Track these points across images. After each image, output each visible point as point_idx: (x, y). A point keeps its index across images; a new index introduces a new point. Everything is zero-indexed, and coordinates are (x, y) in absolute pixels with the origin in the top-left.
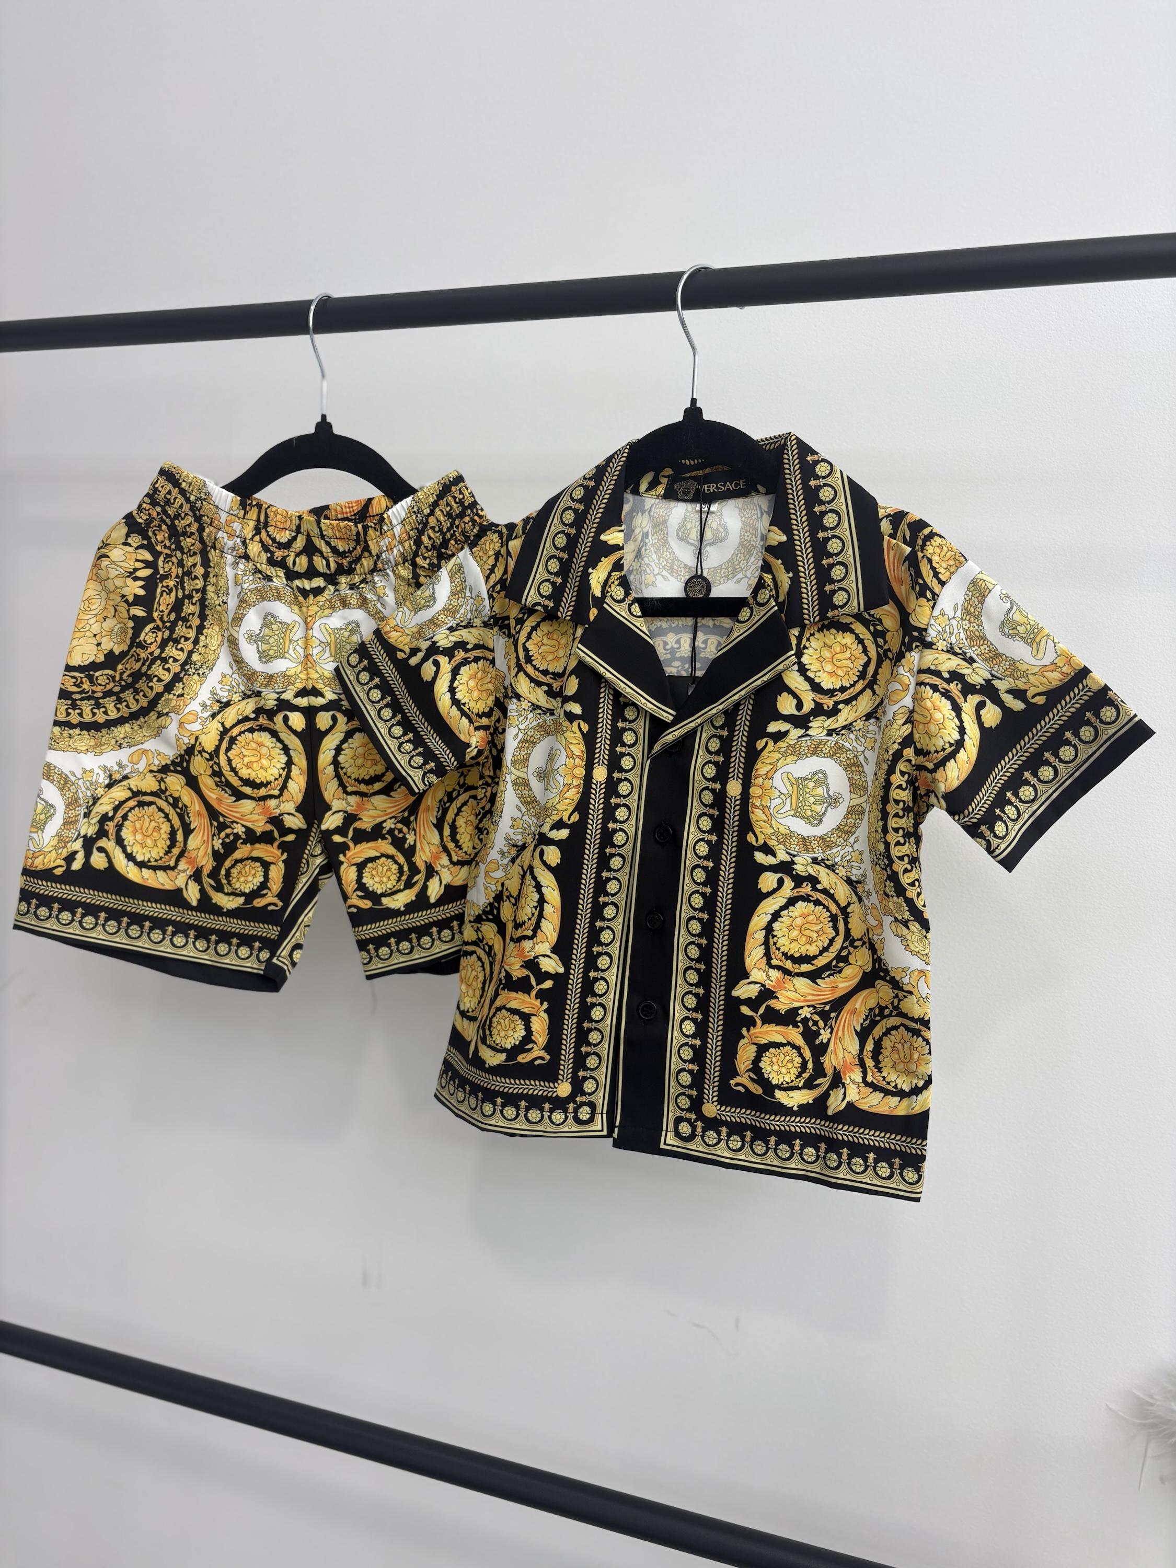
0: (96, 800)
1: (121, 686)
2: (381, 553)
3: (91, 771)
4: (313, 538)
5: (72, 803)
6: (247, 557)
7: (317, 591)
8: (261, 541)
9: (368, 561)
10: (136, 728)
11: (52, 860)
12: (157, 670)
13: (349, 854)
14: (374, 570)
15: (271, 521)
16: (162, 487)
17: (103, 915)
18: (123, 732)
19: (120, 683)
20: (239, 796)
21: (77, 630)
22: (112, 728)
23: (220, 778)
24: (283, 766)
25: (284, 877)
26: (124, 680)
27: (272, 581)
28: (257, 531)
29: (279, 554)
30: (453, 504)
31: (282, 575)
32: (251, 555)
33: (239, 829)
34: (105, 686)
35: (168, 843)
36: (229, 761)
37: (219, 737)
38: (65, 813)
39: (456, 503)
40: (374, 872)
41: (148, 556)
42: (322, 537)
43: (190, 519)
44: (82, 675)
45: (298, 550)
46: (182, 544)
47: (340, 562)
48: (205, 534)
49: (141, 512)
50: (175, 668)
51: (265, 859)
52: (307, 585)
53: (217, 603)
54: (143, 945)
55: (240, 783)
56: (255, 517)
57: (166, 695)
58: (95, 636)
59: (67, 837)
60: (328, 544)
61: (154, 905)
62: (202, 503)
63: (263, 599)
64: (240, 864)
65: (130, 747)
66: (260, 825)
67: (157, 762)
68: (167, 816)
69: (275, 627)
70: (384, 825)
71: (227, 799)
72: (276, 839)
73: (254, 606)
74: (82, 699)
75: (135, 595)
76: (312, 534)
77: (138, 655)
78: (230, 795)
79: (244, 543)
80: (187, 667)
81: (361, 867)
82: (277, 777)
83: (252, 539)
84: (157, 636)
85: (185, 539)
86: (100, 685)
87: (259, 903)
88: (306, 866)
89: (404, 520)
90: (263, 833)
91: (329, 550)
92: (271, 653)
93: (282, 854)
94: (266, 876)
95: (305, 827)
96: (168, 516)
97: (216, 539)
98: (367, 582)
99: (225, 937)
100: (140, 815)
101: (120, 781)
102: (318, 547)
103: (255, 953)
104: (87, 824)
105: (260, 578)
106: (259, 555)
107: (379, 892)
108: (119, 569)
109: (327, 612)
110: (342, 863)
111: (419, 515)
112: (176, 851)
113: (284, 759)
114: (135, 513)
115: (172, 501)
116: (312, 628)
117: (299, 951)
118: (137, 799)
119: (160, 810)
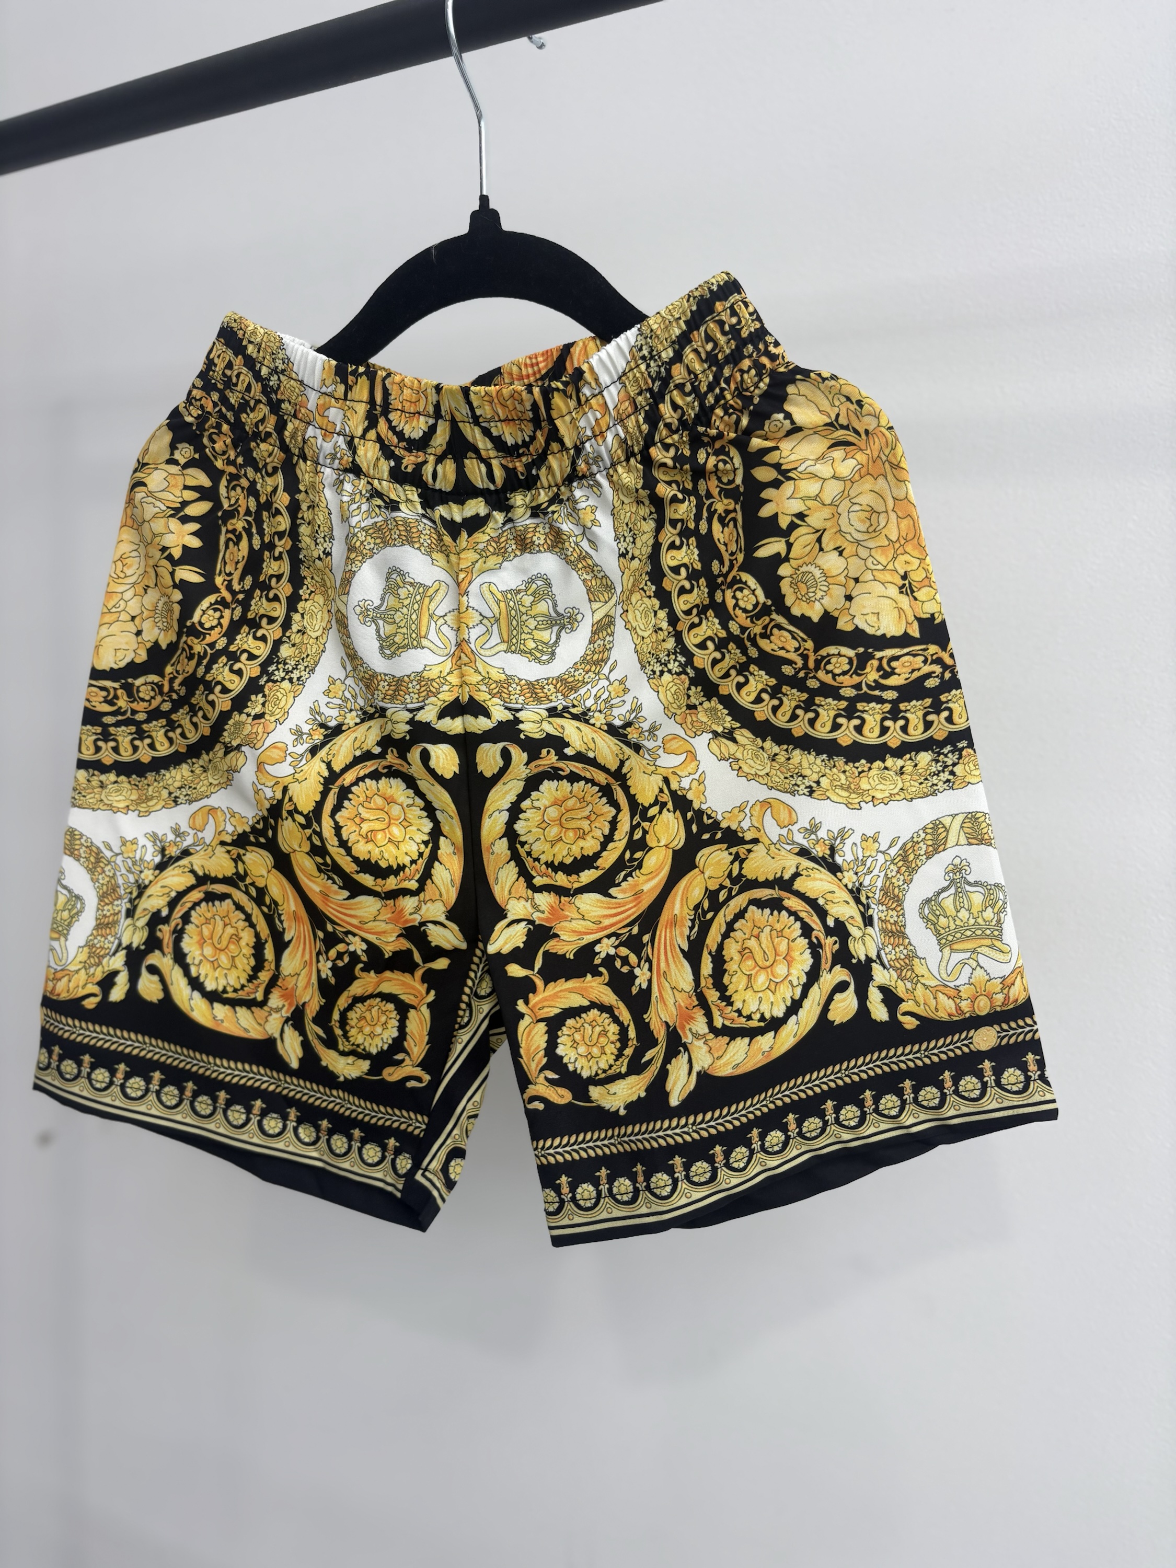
0: (142, 889)
1: (172, 701)
2: (583, 443)
3: (134, 842)
4: (460, 425)
5: (107, 894)
6: (356, 470)
7: (475, 524)
8: (379, 439)
9: (561, 461)
10: (198, 771)
11: (81, 984)
12: (221, 672)
13: (534, 999)
14: (572, 477)
15: (395, 404)
16: (219, 356)
17: (157, 1076)
18: (178, 777)
19: (170, 697)
20: (356, 890)
21: (106, 610)
22: (163, 771)
23: (324, 858)
24: (426, 838)
25: (430, 1034)
26: (175, 691)
27: (399, 509)
28: (372, 420)
29: (409, 461)
30: (719, 335)
31: (415, 497)
32: (364, 466)
33: (358, 946)
34: (149, 701)
35: (253, 962)
36: (338, 829)
37: (321, 788)
38: (98, 909)
39: (724, 333)
40: (577, 1037)
41: (203, 480)
42: (476, 420)
43: (264, 409)
44: (116, 685)
45: (439, 451)
46: (255, 455)
47: (510, 465)
48: (287, 433)
49: (191, 404)
50: (252, 669)
51: (402, 997)
52: (457, 513)
53: (316, 554)
54: (217, 1128)
55: (354, 867)
56: (365, 396)
57: (236, 716)
58: (133, 618)
59: (102, 948)
60: (486, 432)
61: (232, 1064)
62: (279, 379)
63: (386, 543)
64: (359, 1005)
65: (191, 802)
66: (391, 943)
67: (230, 829)
68: (248, 918)
69: (403, 592)
70: (597, 948)
71: (336, 893)
72: (417, 965)
73: (371, 557)
74: (118, 724)
75: (184, 546)
76: (458, 417)
77: (191, 648)
78: (340, 888)
79: (351, 444)
80: (271, 669)
81: (554, 1024)
82: (415, 857)
83: (363, 437)
84: (222, 617)
85: (258, 445)
86: (143, 700)
87: (392, 1075)
88: (467, 1014)
89: (624, 374)
90: (395, 953)
91: (490, 445)
92: (398, 639)
93: (428, 992)
94: (402, 1028)
95: (464, 946)
96: (230, 407)
97: (304, 441)
98: (561, 502)
99: (342, 1125)
100: (209, 915)
101: (178, 859)
102: (470, 439)
103: (390, 1157)
104: (131, 928)
105: (379, 507)
106: (376, 465)
107: (585, 1074)
108: (158, 504)
109: (493, 561)
110: (522, 1016)
111: (652, 364)
112: (264, 976)
113: (428, 826)
114: (181, 409)
115: (234, 380)
116: (466, 593)
117: (458, 1160)
118: (204, 888)
119: (239, 907)
